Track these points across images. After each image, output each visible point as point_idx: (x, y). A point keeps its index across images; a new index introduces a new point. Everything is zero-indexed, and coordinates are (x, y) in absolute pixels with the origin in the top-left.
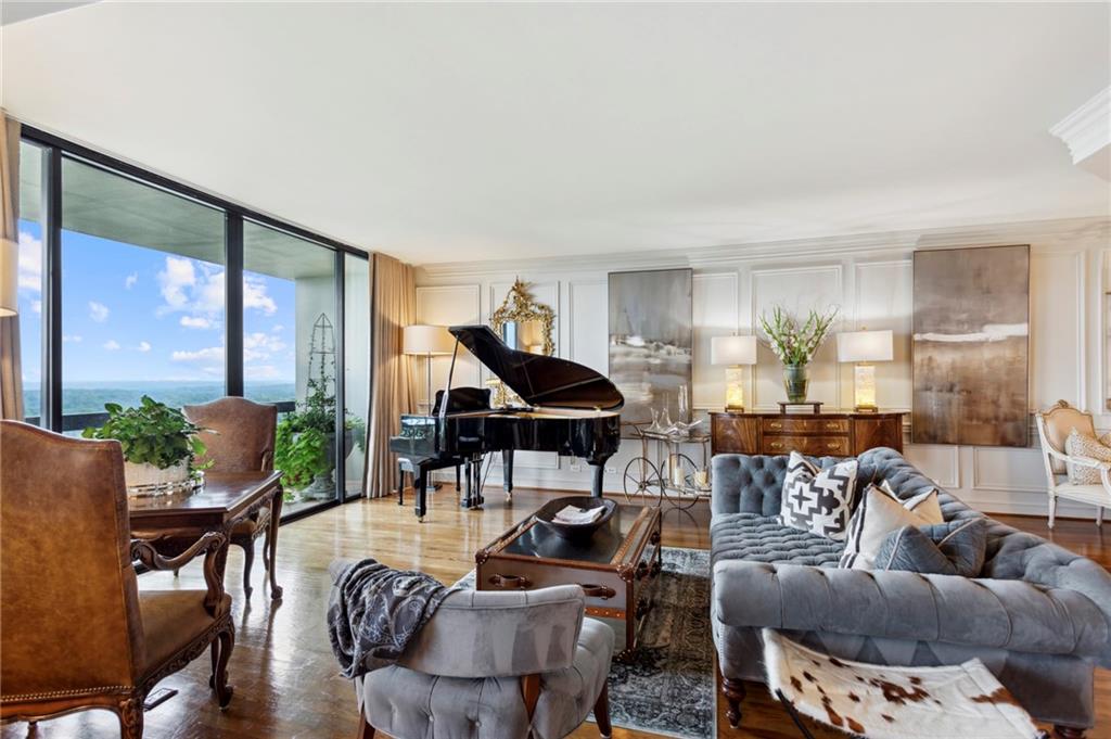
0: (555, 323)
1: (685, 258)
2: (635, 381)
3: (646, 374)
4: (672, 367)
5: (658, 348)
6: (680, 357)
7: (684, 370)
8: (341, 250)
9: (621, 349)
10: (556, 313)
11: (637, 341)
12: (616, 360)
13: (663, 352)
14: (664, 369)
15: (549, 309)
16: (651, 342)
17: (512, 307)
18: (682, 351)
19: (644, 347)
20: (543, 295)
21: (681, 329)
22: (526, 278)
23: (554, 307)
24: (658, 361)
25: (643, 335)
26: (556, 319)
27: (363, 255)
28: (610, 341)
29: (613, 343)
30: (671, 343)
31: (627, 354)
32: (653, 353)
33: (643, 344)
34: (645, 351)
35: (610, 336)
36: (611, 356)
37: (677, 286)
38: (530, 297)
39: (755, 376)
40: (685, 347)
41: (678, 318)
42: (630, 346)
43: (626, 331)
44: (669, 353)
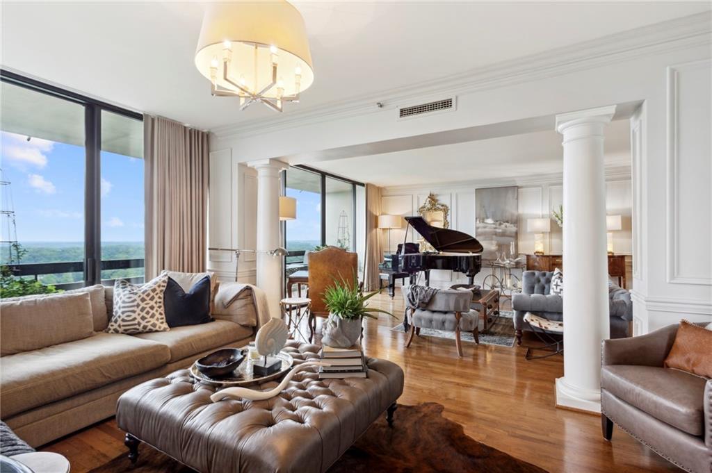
0: (449, 213)
1: (514, 181)
2: (489, 240)
3: (494, 237)
4: (508, 233)
5: (500, 224)
6: (512, 228)
7: (514, 235)
8: (354, 183)
9: (482, 225)
10: (449, 208)
11: (490, 221)
12: (480, 230)
13: (503, 226)
14: (503, 234)
15: (446, 206)
16: (497, 221)
17: (429, 206)
18: (512, 225)
19: (494, 224)
20: (443, 200)
21: (512, 215)
22: (435, 192)
23: (448, 205)
24: (500, 231)
25: (493, 217)
26: (449, 211)
27: (362, 185)
28: (476, 221)
29: (478, 222)
30: (507, 222)
31: (485, 227)
32: (498, 226)
33: (492, 222)
34: (494, 226)
35: (476, 219)
36: (477, 228)
37: (510, 195)
38: (437, 200)
39: (551, 238)
40: (515, 223)
41: (511, 210)
42: (487, 223)
43: (485, 216)
44: (506, 227)
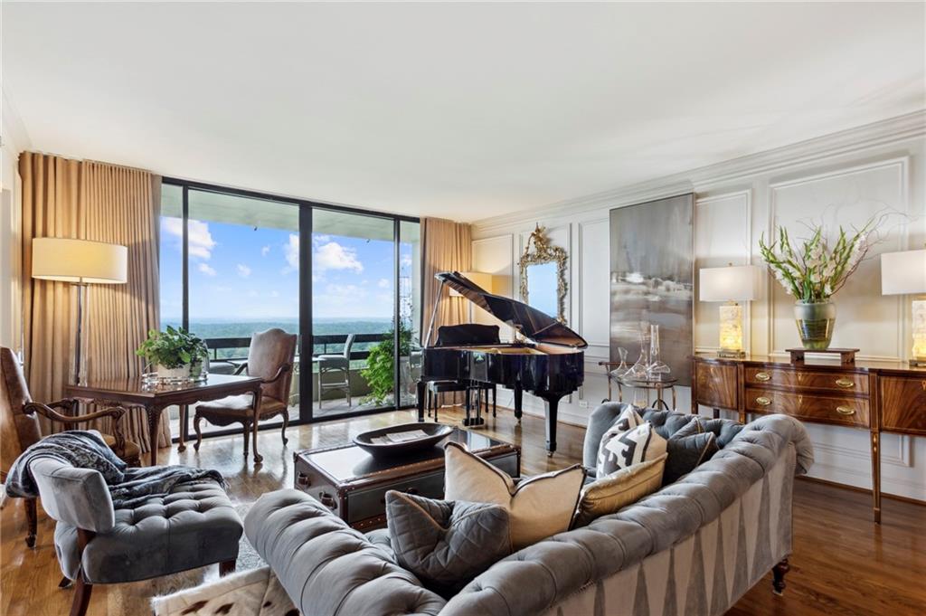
0: (568, 264)
1: (688, 182)
2: (634, 320)
3: (644, 312)
4: (671, 305)
5: (657, 284)
6: (680, 293)
7: (683, 308)
8: (397, 219)
9: (622, 286)
10: (568, 254)
11: (636, 278)
12: (617, 298)
13: (662, 288)
14: (662, 307)
15: (562, 251)
16: (650, 278)
17: (533, 250)
18: (682, 286)
19: (643, 284)
20: (559, 239)
21: (681, 262)
22: (544, 222)
23: (567, 249)
24: (656, 299)
25: (642, 271)
26: (568, 260)
27: (416, 220)
28: (611, 279)
29: (614, 281)
30: (670, 278)
31: (627, 292)
32: (651, 289)
33: (641, 280)
34: (644, 288)
35: (611, 273)
36: (613, 294)
37: (678, 217)
38: (549, 241)
40: (685, 281)
41: (679, 252)
42: (630, 283)
43: (626, 267)
44: (668, 290)
